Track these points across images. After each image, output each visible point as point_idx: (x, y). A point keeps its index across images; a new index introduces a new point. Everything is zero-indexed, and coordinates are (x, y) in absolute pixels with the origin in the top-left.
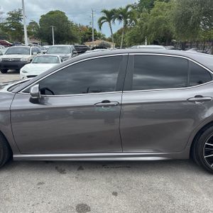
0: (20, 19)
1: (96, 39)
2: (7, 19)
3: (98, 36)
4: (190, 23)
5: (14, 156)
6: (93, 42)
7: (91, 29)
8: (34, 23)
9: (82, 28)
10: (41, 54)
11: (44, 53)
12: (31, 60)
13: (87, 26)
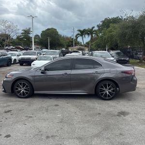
0: (29, 33)
1: (76, 45)
2: (22, 33)
3: (77, 43)
4: (127, 38)
5: (35, 92)
6: (74, 47)
7: (73, 39)
8: (38, 35)
9: (67, 38)
10: (42, 56)
11: (44, 55)
12: (37, 59)
13: (70, 37)
